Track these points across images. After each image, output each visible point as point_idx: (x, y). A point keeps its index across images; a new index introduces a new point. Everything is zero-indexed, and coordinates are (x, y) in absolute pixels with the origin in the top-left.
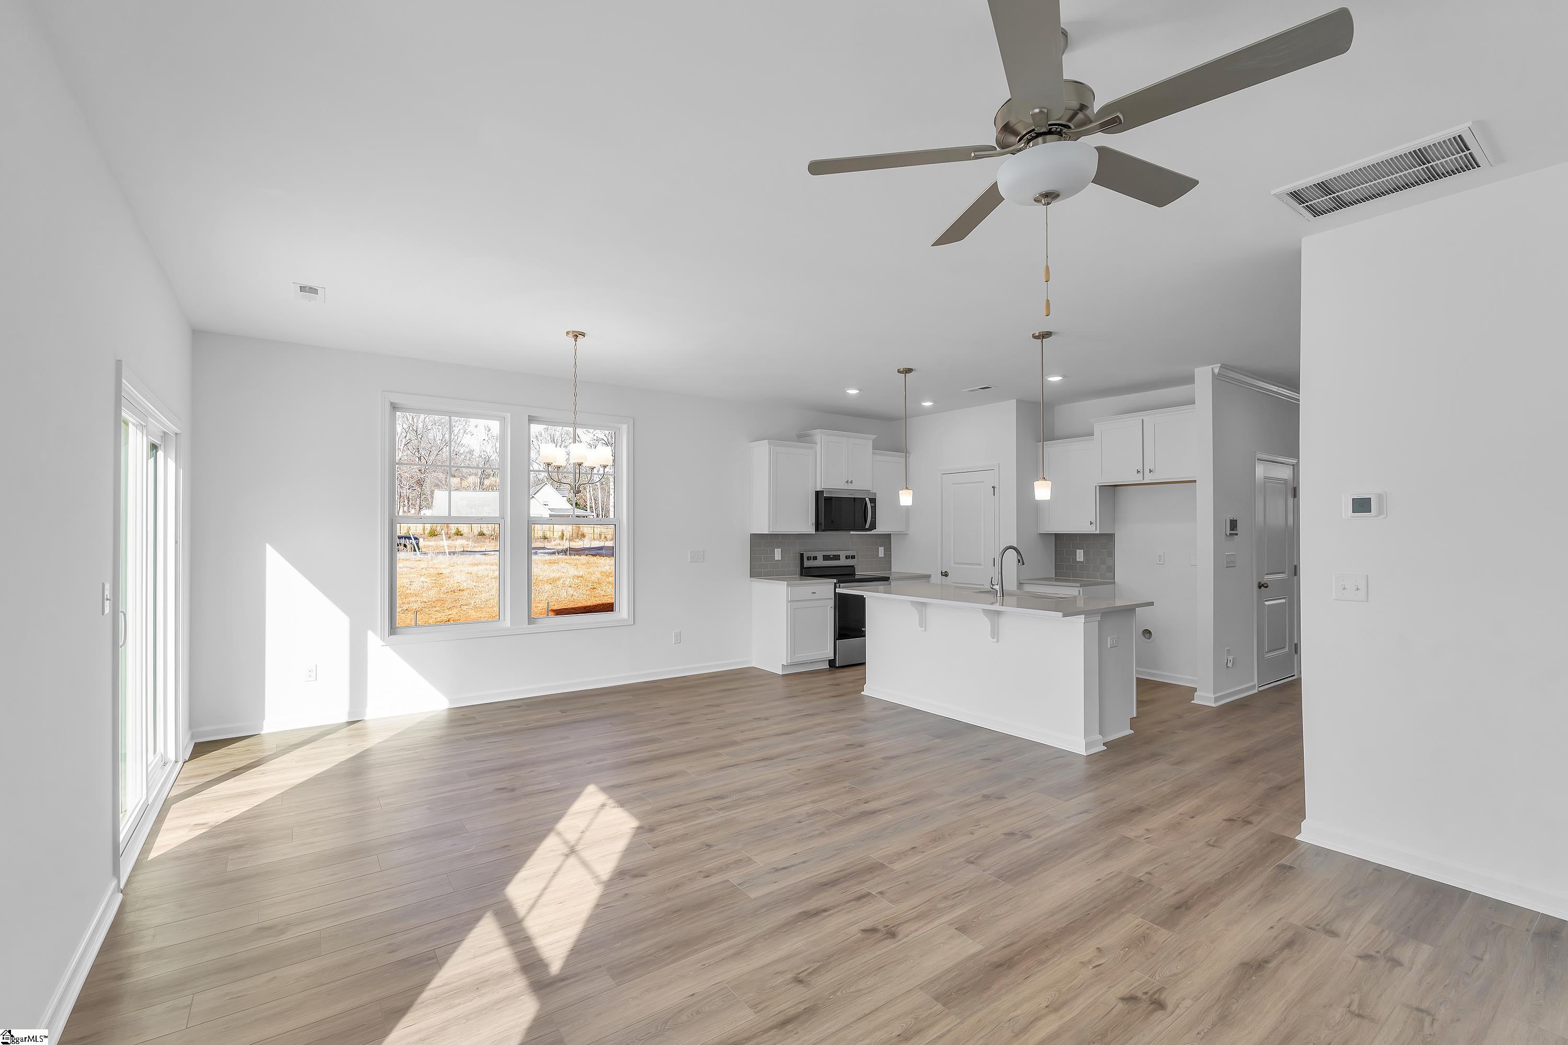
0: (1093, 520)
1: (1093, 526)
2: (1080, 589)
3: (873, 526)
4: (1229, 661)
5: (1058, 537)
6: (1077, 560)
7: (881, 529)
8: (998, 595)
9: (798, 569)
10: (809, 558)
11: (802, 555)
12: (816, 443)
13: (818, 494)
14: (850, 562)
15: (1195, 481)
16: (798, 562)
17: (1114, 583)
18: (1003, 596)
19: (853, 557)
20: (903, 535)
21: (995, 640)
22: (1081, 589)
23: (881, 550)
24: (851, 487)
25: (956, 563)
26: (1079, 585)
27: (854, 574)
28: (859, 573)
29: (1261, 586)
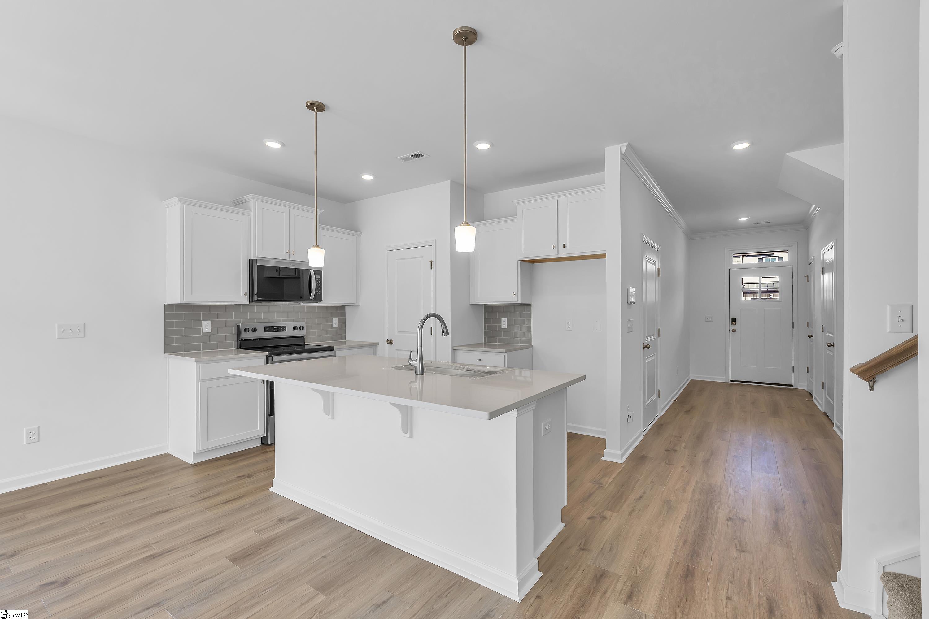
0: (516, 292)
1: (516, 297)
2: (504, 354)
3: (318, 297)
4: (629, 417)
5: (487, 308)
6: (502, 328)
7: (328, 299)
8: (418, 373)
9: (235, 342)
10: (247, 330)
11: (238, 327)
12: (250, 210)
13: (252, 263)
14: (298, 333)
15: (603, 256)
16: (235, 334)
17: (532, 347)
18: (423, 373)
19: (302, 328)
20: (354, 307)
21: (408, 435)
22: (506, 354)
23: (335, 322)
24: (293, 258)
25: (399, 332)
26: (504, 351)
27: (303, 345)
28: (310, 343)
29: (646, 347)
